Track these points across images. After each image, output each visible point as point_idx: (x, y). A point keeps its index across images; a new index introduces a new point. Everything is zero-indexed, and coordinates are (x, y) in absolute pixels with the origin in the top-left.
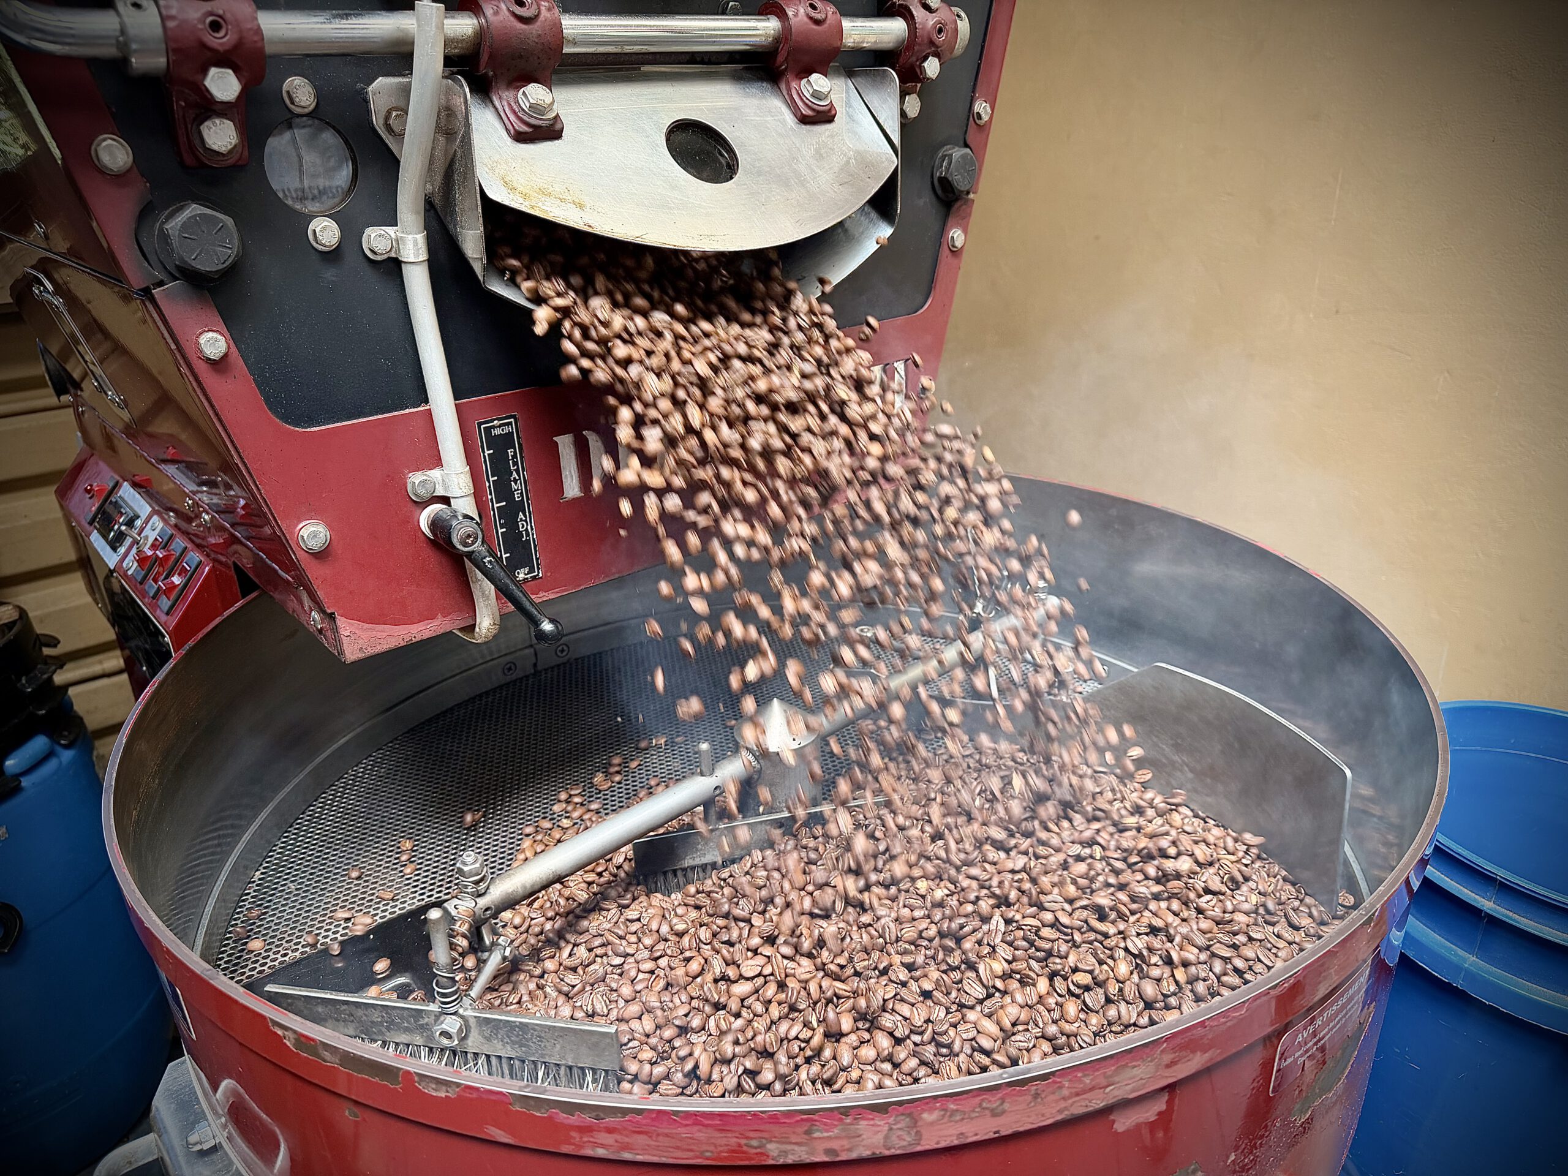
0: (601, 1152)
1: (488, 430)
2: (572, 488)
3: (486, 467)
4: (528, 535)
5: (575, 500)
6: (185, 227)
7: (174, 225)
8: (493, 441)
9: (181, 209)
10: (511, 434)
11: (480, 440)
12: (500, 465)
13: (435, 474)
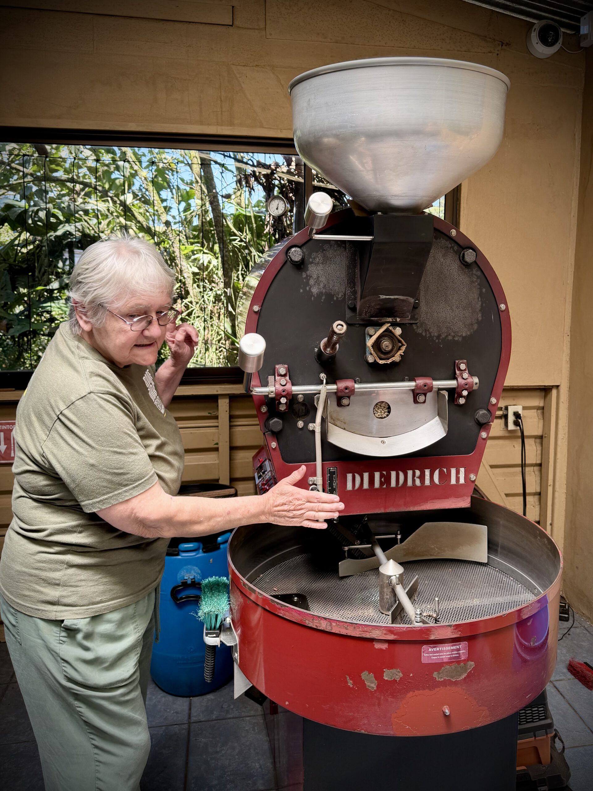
0: (281, 615)
1: (329, 470)
2: (349, 487)
3: (327, 478)
5: (350, 491)
6: (273, 423)
7: (271, 422)
8: (330, 472)
9: (274, 419)
10: (335, 471)
11: (327, 471)
12: (331, 479)
13: (315, 478)
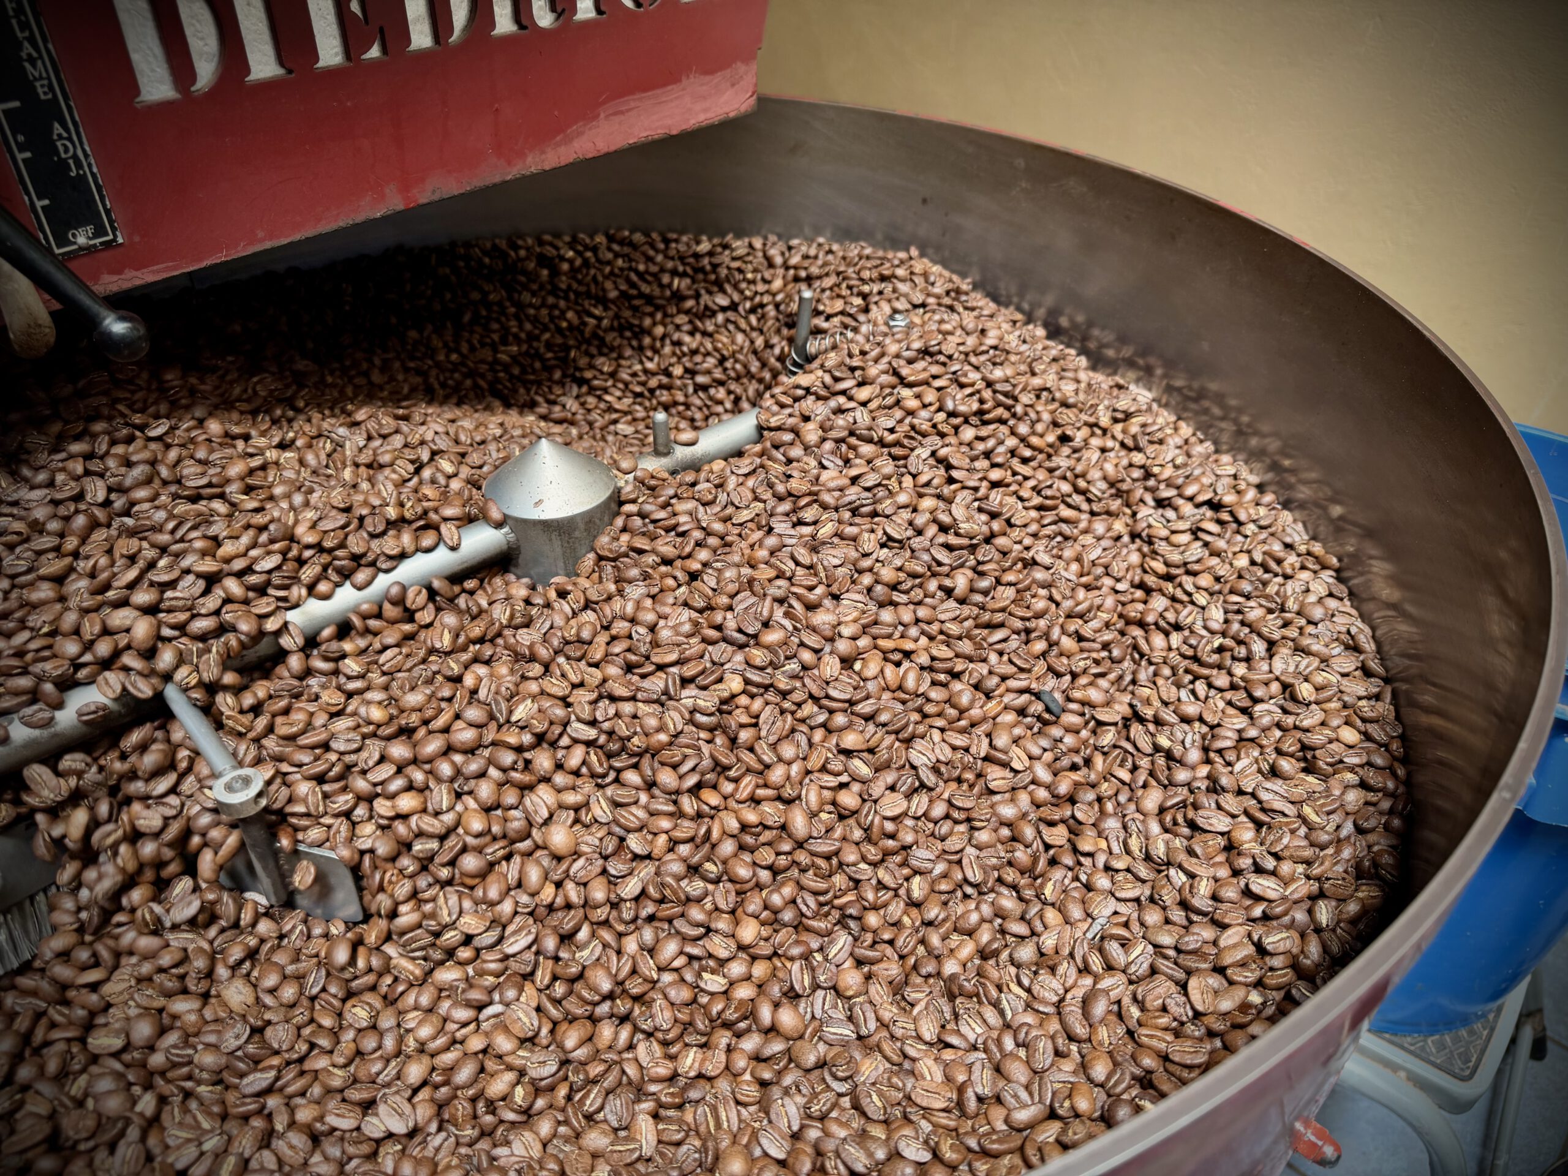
4: (79, 165)
